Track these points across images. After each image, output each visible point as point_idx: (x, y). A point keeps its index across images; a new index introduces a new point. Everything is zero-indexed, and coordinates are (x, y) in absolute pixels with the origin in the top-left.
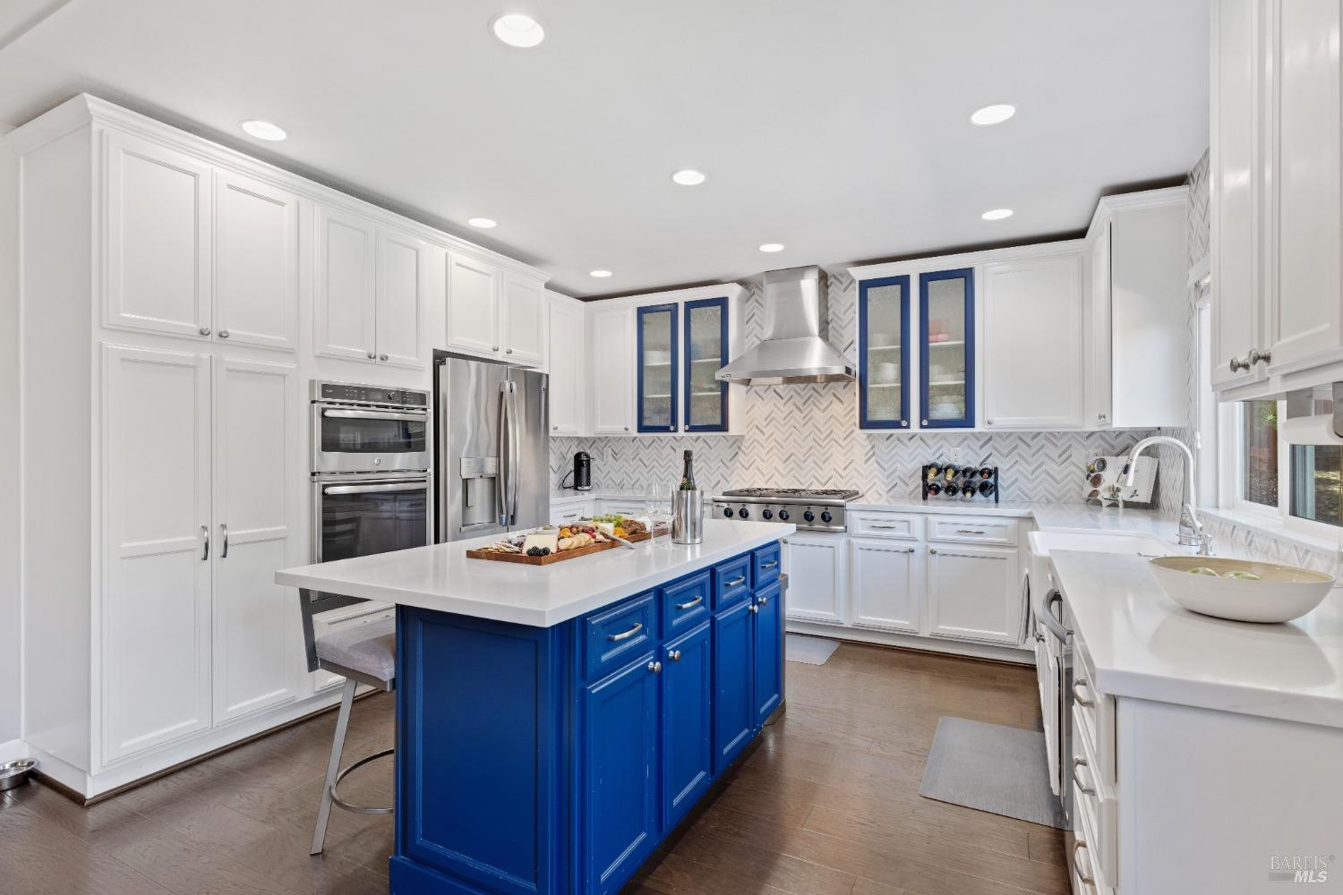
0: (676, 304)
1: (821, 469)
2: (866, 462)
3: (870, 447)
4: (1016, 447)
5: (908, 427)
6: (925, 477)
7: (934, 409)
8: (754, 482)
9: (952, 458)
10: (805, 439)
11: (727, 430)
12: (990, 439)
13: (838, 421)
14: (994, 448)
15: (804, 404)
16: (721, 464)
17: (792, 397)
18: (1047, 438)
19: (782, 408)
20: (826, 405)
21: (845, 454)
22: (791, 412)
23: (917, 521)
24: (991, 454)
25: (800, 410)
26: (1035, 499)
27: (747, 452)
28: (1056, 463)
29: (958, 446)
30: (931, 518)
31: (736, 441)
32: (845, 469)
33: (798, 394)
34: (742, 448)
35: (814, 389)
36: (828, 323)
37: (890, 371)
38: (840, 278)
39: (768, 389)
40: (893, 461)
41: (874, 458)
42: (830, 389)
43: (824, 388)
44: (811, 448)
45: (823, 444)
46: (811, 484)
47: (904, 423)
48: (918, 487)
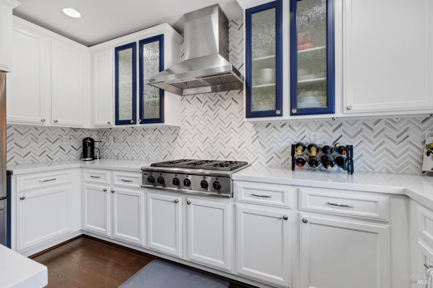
0: (135, 43)
1: (225, 147)
2: (253, 142)
3: (255, 132)
4: (361, 130)
5: (281, 115)
6: (293, 153)
7: (300, 101)
8: (186, 156)
9: (312, 139)
10: (215, 128)
11: (163, 122)
12: (341, 125)
13: (235, 116)
14: (344, 131)
15: (215, 105)
16: (167, 144)
17: (207, 101)
18: (387, 123)
19: (201, 108)
20: (227, 106)
21: (239, 137)
22: (207, 111)
23: (291, 192)
24: (341, 136)
25: (212, 110)
26: (377, 170)
27: (182, 137)
28: (395, 142)
29: (316, 131)
30: (301, 189)
31: (176, 130)
32: (239, 147)
33: (211, 99)
34: (179, 134)
35: (220, 96)
36: (228, 52)
37: (268, 74)
38: (236, 21)
39: (194, 97)
40: (270, 141)
41: (257, 140)
42: (230, 95)
43: (226, 94)
44: (219, 133)
45: (226, 131)
46: (219, 157)
47: (278, 112)
48: (288, 159)
